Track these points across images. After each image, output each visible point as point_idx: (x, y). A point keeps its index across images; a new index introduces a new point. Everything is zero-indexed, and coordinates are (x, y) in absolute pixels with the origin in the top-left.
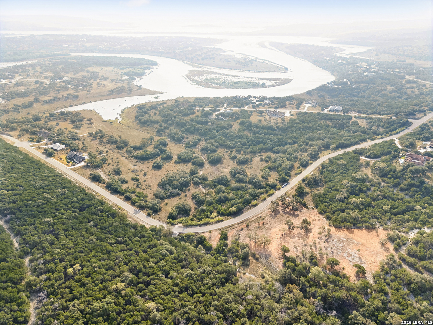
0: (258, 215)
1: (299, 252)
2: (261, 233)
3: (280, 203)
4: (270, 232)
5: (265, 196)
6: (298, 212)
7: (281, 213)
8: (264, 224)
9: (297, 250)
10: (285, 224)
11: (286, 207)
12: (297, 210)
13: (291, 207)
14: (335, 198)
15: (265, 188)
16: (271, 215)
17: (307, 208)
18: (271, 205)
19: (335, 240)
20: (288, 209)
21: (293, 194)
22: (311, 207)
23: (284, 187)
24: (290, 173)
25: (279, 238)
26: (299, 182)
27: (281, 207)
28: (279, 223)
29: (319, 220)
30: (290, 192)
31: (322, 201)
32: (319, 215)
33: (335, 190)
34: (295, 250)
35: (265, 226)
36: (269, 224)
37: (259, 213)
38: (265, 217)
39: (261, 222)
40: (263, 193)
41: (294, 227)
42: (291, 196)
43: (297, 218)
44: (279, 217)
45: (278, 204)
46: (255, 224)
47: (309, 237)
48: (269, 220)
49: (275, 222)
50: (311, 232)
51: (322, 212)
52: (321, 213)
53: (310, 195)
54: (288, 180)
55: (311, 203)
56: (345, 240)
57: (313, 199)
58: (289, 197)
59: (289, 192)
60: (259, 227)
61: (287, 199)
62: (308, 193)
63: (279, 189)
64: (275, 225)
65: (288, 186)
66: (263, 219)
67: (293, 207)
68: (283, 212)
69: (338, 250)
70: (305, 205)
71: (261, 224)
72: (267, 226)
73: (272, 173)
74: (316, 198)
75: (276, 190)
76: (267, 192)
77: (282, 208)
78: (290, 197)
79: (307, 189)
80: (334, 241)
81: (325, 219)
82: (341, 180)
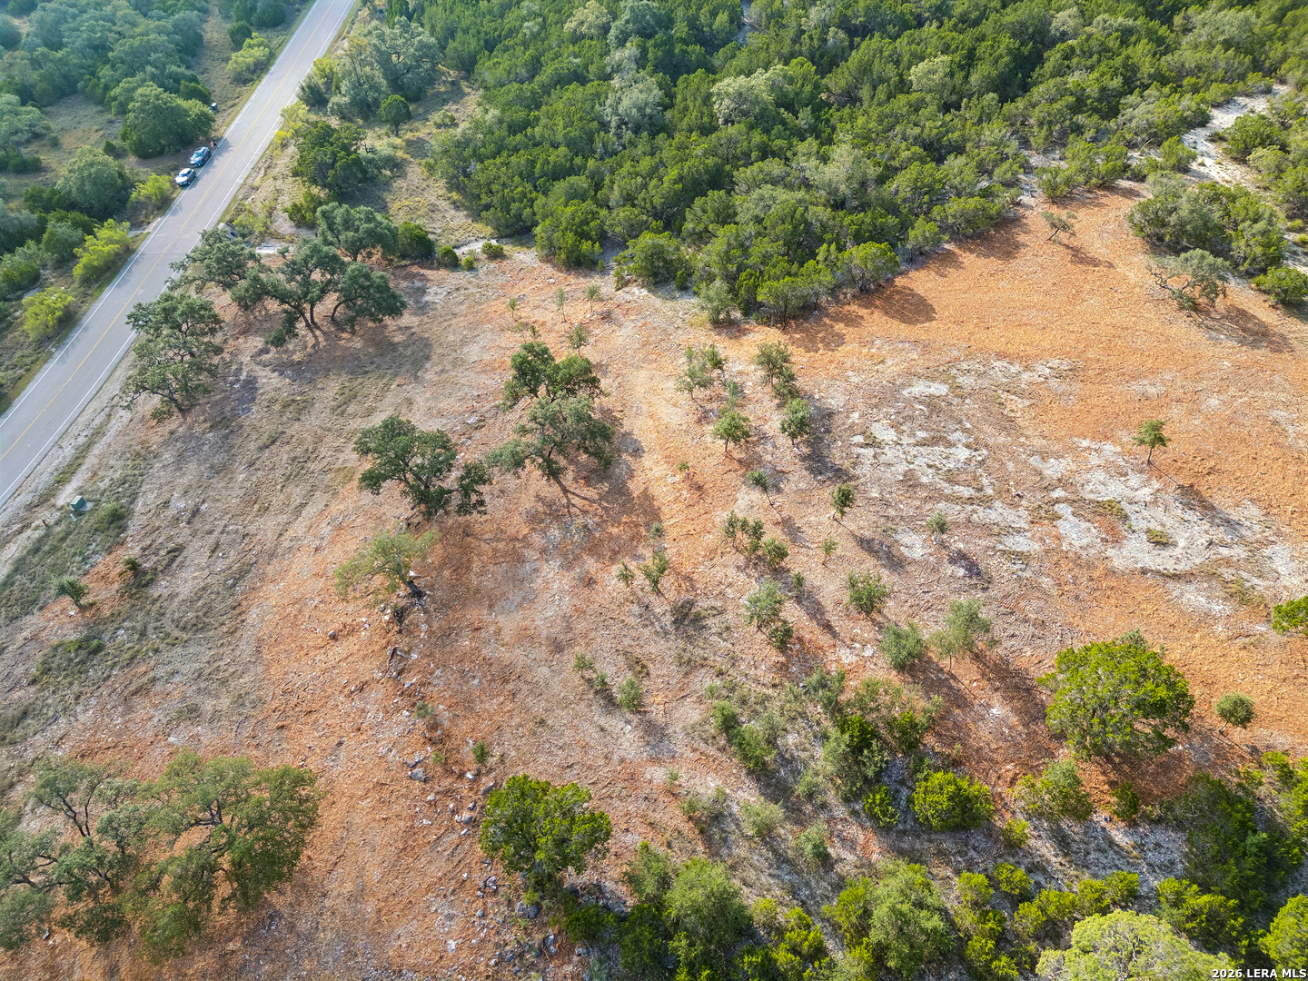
0: (45, 498)
1: (679, 743)
2: (142, 708)
3: (222, 302)
4: (246, 649)
5: (55, 295)
6: (407, 319)
7: (270, 381)
8: (138, 578)
9: (655, 733)
10: (372, 481)
11: (291, 321)
12: (395, 308)
13: (331, 300)
14: (604, 126)
15: (37, 233)
16: (187, 449)
17: (452, 263)
18: (143, 351)
19: (884, 433)
20: (312, 326)
21: (286, 201)
22: (478, 247)
23: (192, 179)
24: (194, 79)
25: (370, 669)
26: (289, 115)
27: (246, 331)
28: (297, 493)
29: (607, 317)
30: (259, 196)
31: (528, 176)
32: (578, 283)
33: (561, 81)
34: (627, 738)
35: (161, 589)
36: (197, 554)
37: (45, 479)
38: (130, 487)
39: (103, 563)
40: (32, 281)
41: (474, 477)
42: (284, 225)
43: (429, 375)
44: (268, 428)
45: (204, 318)
46: (33, 621)
47: (651, 512)
48: (179, 504)
49: (254, 501)
50: (637, 452)
51: (586, 246)
52: (579, 263)
53: (416, 172)
54: (205, 122)
55: (459, 219)
56: (939, 389)
57: (454, 185)
58: (268, 235)
59: (257, 203)
60: (90, 648)
61: (267, 251)
62: (397, 166)
63: (163, 204)
64: (266, 527)
65: (221, 164)
66: (117, 519)
67: (348, 299)
68: (280, 368)
69: (981, 515)
70: (421, 250)
71: (104, 593)
72: (183, 584)
73: (59, 121)
74: (475, 167)
75: (137, 225)
76: (65, 259)
77: (257, 342)
78: (278, 237)
79: (377, 142)
80: (872, 443)
81: (638, 293)
82: (552, 17)
